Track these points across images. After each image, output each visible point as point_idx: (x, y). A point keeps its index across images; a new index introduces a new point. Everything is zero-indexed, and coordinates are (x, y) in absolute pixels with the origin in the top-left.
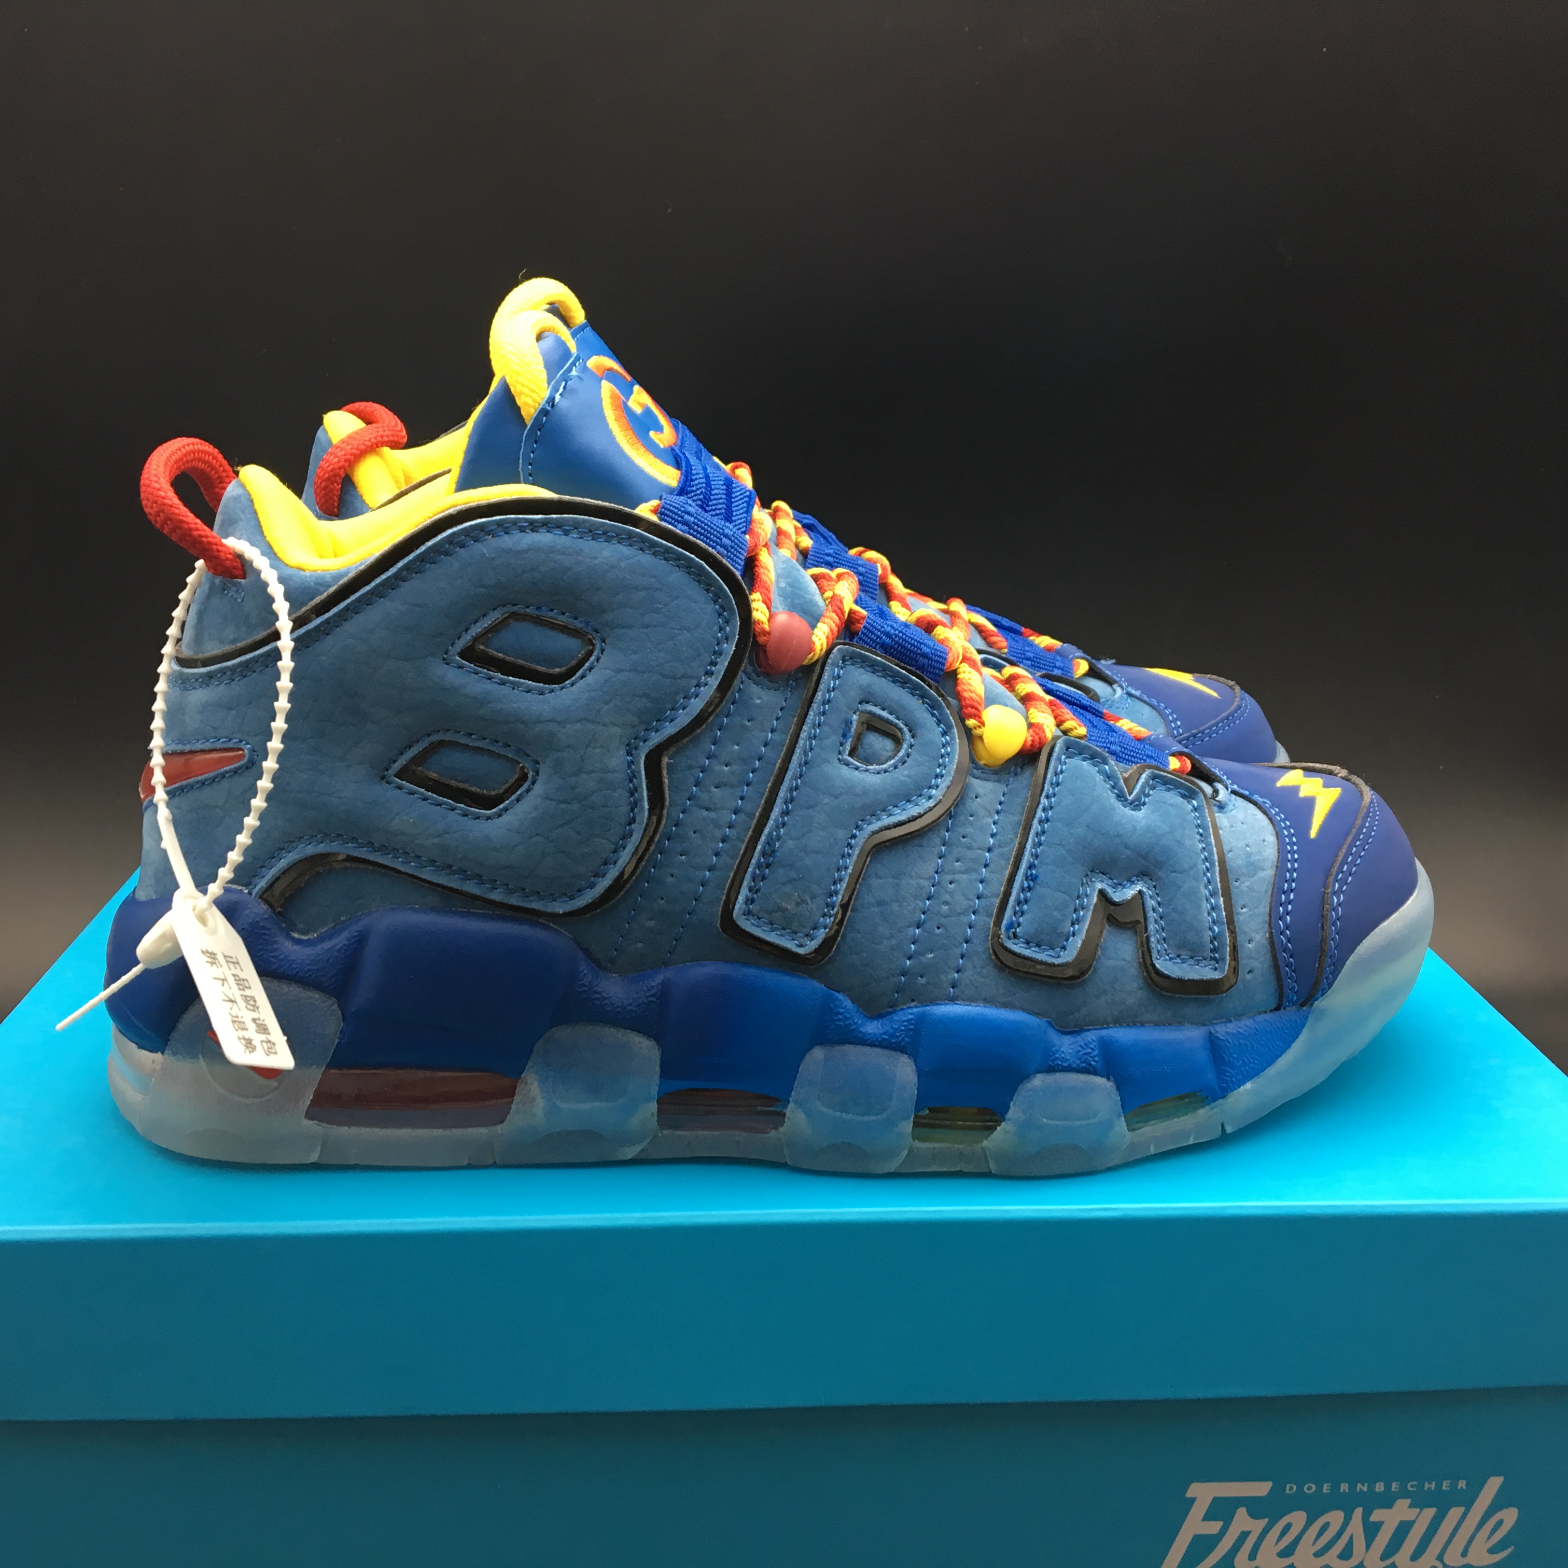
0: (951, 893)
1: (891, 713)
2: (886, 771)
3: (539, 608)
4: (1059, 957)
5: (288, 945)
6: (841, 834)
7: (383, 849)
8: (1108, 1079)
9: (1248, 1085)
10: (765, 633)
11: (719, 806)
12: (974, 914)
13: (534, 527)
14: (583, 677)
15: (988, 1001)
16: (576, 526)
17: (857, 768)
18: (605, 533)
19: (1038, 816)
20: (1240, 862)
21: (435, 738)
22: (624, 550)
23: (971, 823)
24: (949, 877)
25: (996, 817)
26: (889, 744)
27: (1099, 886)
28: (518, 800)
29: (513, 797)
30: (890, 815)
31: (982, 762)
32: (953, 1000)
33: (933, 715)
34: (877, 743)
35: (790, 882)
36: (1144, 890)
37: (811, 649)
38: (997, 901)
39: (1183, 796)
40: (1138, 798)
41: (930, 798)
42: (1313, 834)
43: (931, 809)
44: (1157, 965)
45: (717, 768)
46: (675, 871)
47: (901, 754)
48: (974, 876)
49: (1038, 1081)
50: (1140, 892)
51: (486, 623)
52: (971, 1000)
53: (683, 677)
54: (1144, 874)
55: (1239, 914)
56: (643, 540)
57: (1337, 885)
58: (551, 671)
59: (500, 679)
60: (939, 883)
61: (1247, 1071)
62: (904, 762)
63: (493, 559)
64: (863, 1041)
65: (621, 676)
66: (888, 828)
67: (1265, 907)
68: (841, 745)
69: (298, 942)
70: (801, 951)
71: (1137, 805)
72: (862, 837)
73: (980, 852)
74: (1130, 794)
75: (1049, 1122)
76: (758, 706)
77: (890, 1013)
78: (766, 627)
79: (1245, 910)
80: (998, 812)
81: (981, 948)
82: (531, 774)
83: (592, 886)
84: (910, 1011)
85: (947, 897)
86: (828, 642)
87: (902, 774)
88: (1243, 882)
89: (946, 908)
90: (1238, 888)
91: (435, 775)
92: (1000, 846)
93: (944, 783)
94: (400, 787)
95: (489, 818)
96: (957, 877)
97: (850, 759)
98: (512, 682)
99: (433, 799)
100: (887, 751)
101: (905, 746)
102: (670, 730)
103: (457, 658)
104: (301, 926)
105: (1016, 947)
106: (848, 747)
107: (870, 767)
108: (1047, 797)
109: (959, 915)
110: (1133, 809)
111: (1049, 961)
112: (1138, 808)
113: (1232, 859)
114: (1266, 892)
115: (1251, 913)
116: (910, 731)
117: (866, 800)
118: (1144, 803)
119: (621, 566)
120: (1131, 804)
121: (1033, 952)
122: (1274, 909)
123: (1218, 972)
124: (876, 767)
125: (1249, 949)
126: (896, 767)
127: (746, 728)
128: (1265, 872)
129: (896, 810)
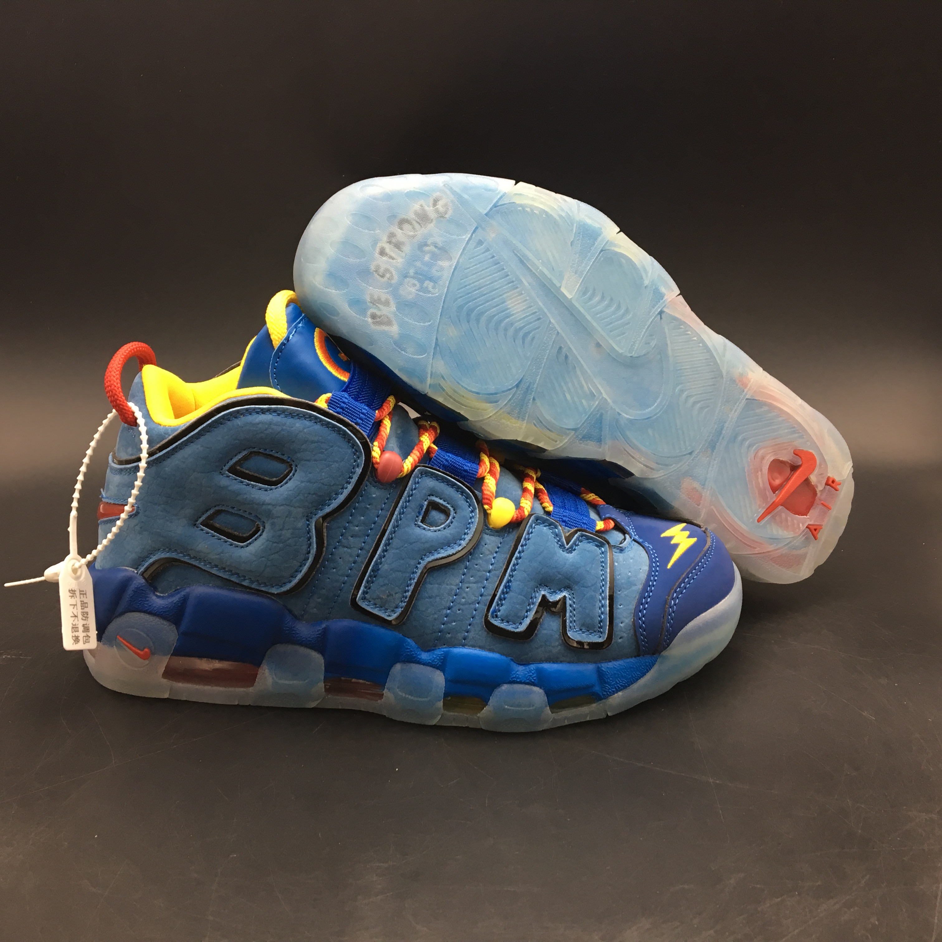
0: (467, 593)
1: (445, 501)
2: (439, 530)
3: (266, 450)
4: (518, 628)
5: (154, 598)
6: (412, 562)
7: (195, 558)
8: (541, 688)
9: (620, 693)
10: (378, 463)
11: (352, 546)
12: (478, 603)
13: (263, 411)
14: (286, 483)
15: (482, 648)
16: (284, 411)
17: (424, 529)
18: (298, 415)
19: (515, 556)
20: (623, 581)
21: (217, 508)
22: (307, 423)
23: (480, 558)
24: (467, 585)
25: (495, 555)
26: (442, 517)
27: (543, 593)
28: (256, 539)
29: (254, 538)
30: (439, 553)
31: (491, 526)
32: (464, 646)
33: (467, 502)
34: (435, 515)
35: (384, 585)
36: (567, 595)
37: (402, 471)
38: (490, 597)
39: (597, 546)
40: (571, 547)
41: (460, 545)
42: (669, 566)
43: (459, 551)
44: (569, 634)
45: (352, 528)
46: (330, 577)
47: (448, 522)
48: (480, 585)
49: (505, 687)
50: (565, 596)
51: (240, 456)
52: (473, 646)
53: (334, 485)
54: (568, 587)
55: (618, 608)
56: (316, 418)
57: (675, 595)
58: (271, 480)
59: (247, 483)
60: (461, 588)
61: (618, 686)
62: (450, 526)
63: (243, 427)
64: (419, 662)
65: (303, 484)
66: (437, 560)
67: (633, 605)
68: (417, 517)
69: (158, 597)
70: (389, 619)
71: (571, 550)
72: (423, 563)
73: (484, 573)
74: (568, 544)
75: (509, 707)
76: (374, 498)
77: (433, 650)
78: (378, 460)
79: (621, 606)
80: (496, 552)
81: (479, 621)
82: (261, 528)
83: (290, 582)
84: (443, 650)
85: (464, 595)
86: (412, 467)
87: (448, 533)
88: (623, 592)
89: (464, 600)
90: (619, 595)
91: (218, 525)
92: (495, 570)
93: (468, 538)
94: (202, 530)
95: (242, 547)
96: (471, 585)
97: (421, 524)
98: (252, 485)
99: (217, 536)
100: (441, 520)
101: (450, 518)
102: (327, 510)
103: (227, 472)
104: (160, 590)
105: (496, 622)
106: (421, 518)
107: (431, 528)
108: (522, 546)
109: (470, 604)
110: (568, 553)
111: (512, 630)
112: (571, 552)
113: (619, 580)
114: (636, 597)
115: (625, 608)
116: (454, 510)
117: (427, 545)
118: (575, 550)
119: (305, 430)
120: (567, 550)
121: (503, 625)
122: (637, 606)
123: (601, 639)
124: (435, 528)
125: (621, 626)
126: (445, 529)
127: (368, 508)
128: (636, 587)
129: (442, 551)
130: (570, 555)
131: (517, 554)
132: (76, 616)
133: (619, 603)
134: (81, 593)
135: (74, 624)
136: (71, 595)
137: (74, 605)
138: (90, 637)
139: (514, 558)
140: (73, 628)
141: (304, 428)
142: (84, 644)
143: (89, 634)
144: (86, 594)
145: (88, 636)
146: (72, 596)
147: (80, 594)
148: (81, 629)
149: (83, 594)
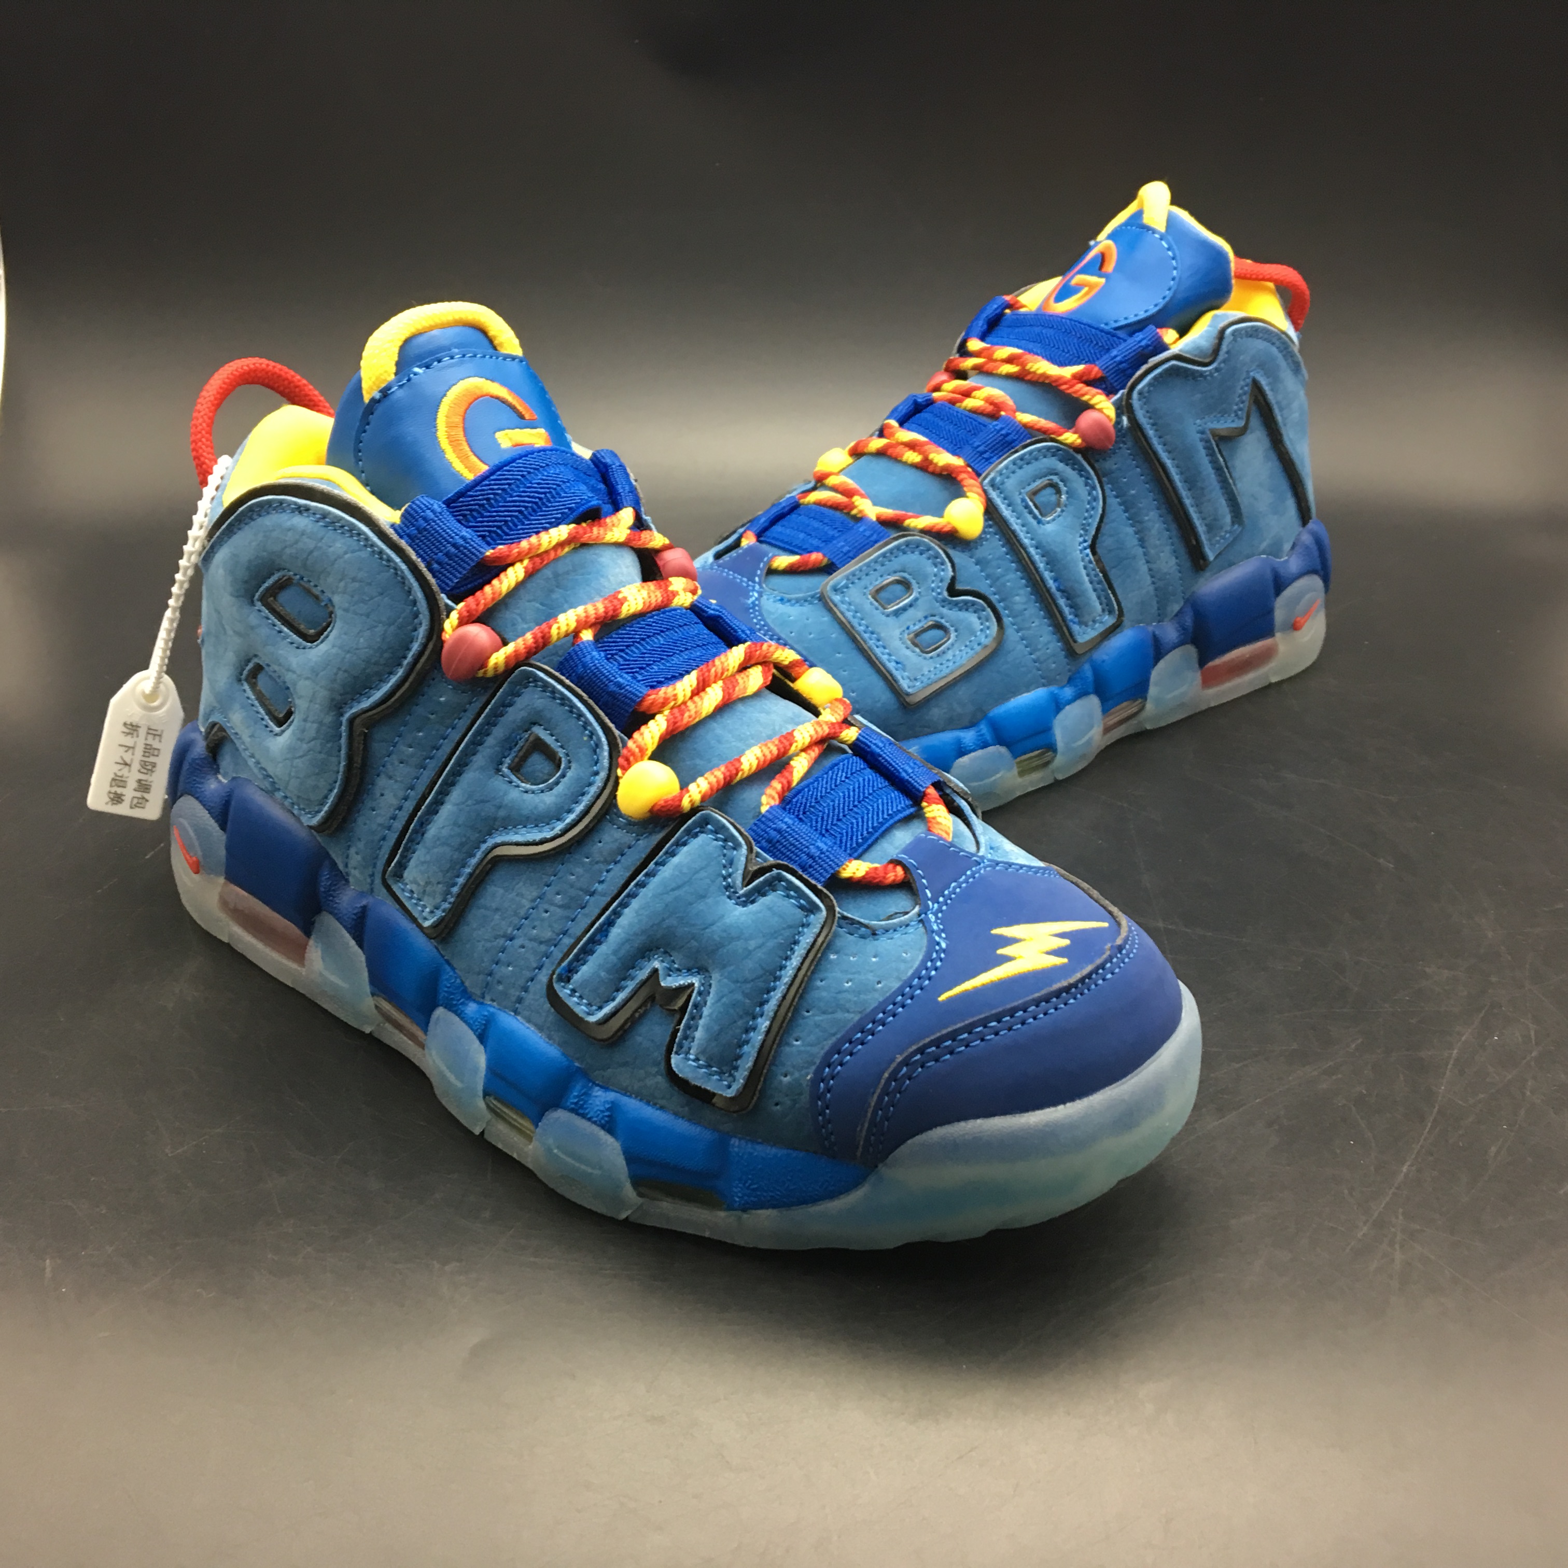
0: (543, 919)
1: (557, 741)
2: (533, 792)
3: (302, 579)
4: (592, 1014)
6: (475, 836)
8: (617, 1140)
11: (398, 779)
12: (555, 946)
13: (300, 510)
14: (323, 642)
15: (539, 1028)
16: (325, 515)
17: (510, 782)
18: (342, 527)
19: (638, 879)
20: (824, 994)
21: (256, 661)
22: (352, 542)
23: (583, 864)
24: (546, 906)
25: (611, 866)
26: (545, 769)
27: (656, 964)
28: (289, 727)
29: (287, 724)
30: (516, 833)
31: (617, 810)
32: (515, 1013)
33: (595, 753)
34: (537, 762)
36: (696, 985)
38: (572, 941)
39: (801, 907)
40: (749, 894)
41: (552, 829)
42: (942, 998)
43: (545, 841)
44: (673, 1064)
45: (403, 747)
47: (551, 781)
48: (566, 913)
49: (566, 1114)
50: (692, 985)
51: (272, 581)
52: (527, 1020)
53: (376, 663)
54: (702, 971)
55: (788, 1044)
56: (367, 537)
57: (918, 1057)
58: (306, 631)
60: (537, 908)
62: (551, 789)
63: (273, 532)
64: (462, 1016)
65: (334, 651)
66: (509, 844)
67: (822, 1049)
68: (504, 757)
70: (424, 923)
71: (748, 899)
72: (490, 843)
73: (581, 893)
74: (744, 885)
75: (560, 1154)
76: (440, 703)
79: (798, 1043)
80: (614, 862)
81: (543, 978)
83: (317, 812)
84: (489, 1008)
85: (538, 923)
87: (549, 799)
88: (813, 1015)
89: (534, 932)
90: (804, 1019)
91: (258, 689)
92: (600, 894)
95: (278, 734)
96: (552, 908)
97: (507, 771)
100: (542, 773)
101: (558, 774)
102: (366, 704)
103: (259, 603)
105: (564, 992)
106: (508, 761)
107: (523, 785)
108: (656, 864)
109: (541, 943)
110: (737, 904)
111: (581, 1015)
112: (744, 904)
113: (818, 988)
114: (834, 1035)
115: (803, 1049)
116: (570, 762)
117: (502, 813)
118: (753, 902)
119: (347, 556)
120: (739, 898)
121: (572, 1002)
122: (830, 1054)
123: (729, 1091)
124: (528, 786)
125: (781, 1082)
126: (542, 792)
127: (429, 719)
128: (846, 1015)
129: (523, 831)
130: (740, 909)
131: (640, 877)
132: (126, 764)
133: (795, 1035)
134: (151, 732)
135: (119, 774)
136: (127, 731)
137: (129, 748)
138: (147, 801)
139: (633, 884)
140: (113, 780)
141: (346, 553)
142: (131, 808)
143: (146, 796)
144: (160, 736)
145: (143, 798)
146: (128, 734)
147: (148, 733)
148: (132, 784)
149: (155, 735)
